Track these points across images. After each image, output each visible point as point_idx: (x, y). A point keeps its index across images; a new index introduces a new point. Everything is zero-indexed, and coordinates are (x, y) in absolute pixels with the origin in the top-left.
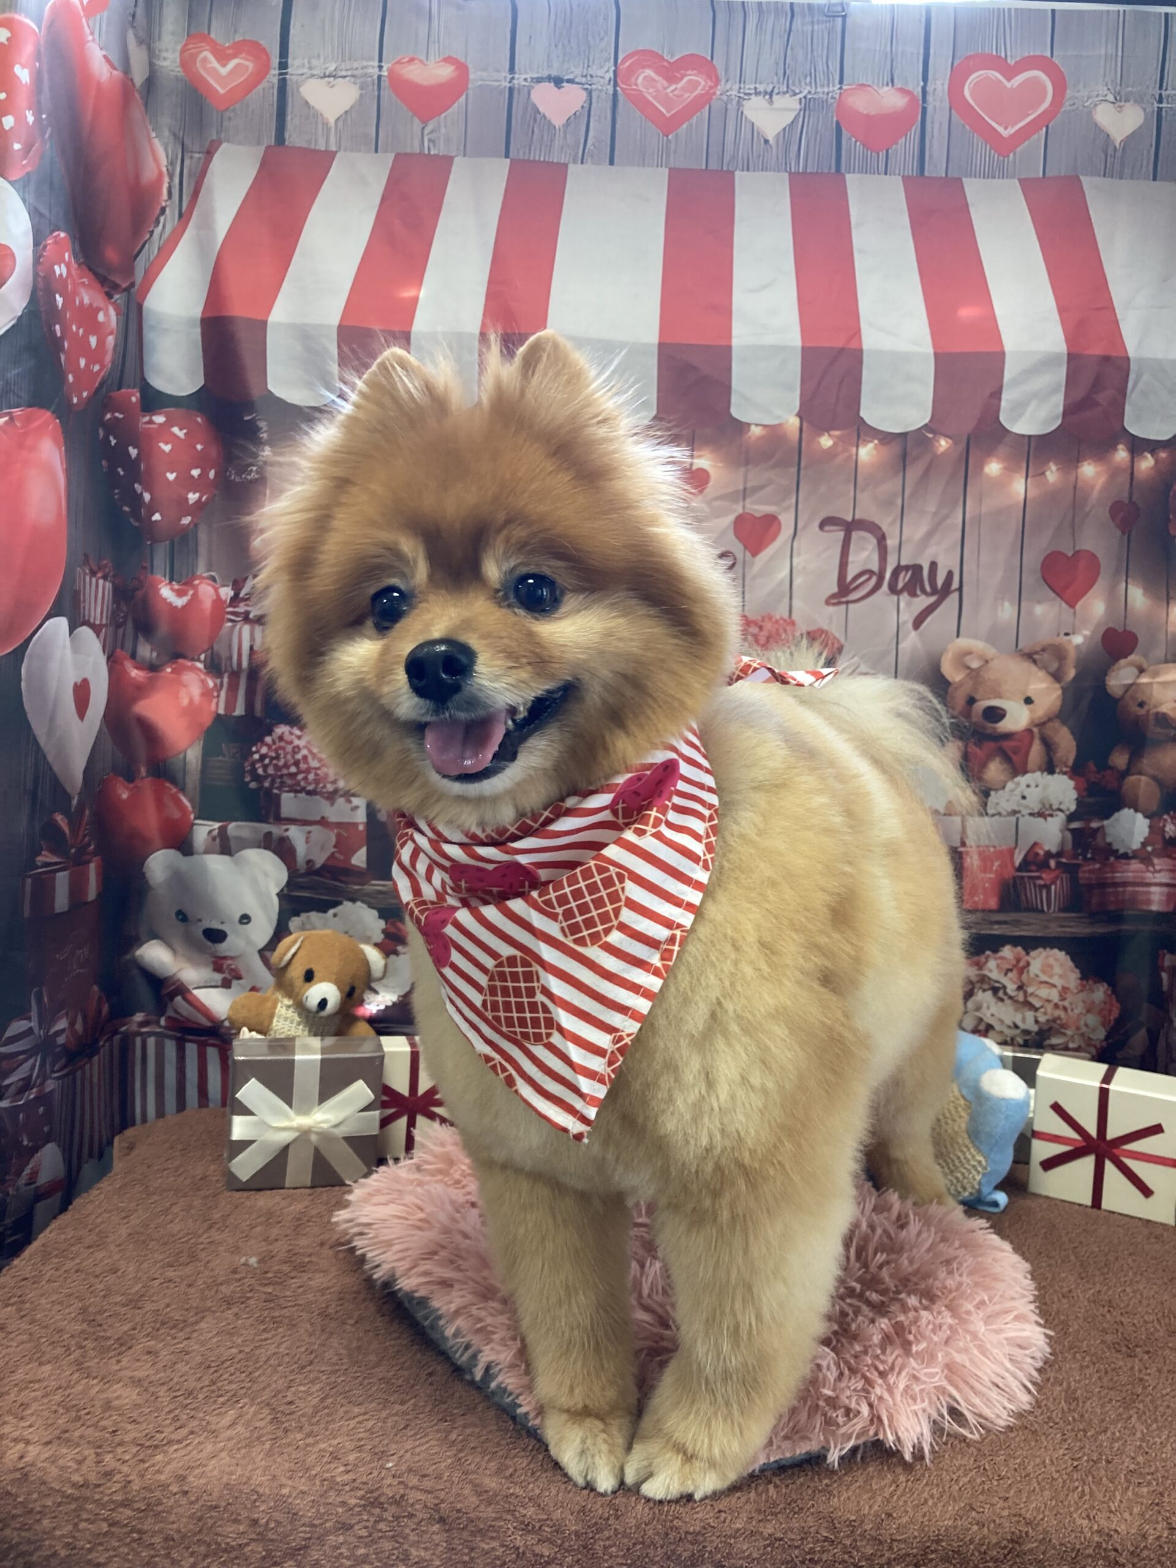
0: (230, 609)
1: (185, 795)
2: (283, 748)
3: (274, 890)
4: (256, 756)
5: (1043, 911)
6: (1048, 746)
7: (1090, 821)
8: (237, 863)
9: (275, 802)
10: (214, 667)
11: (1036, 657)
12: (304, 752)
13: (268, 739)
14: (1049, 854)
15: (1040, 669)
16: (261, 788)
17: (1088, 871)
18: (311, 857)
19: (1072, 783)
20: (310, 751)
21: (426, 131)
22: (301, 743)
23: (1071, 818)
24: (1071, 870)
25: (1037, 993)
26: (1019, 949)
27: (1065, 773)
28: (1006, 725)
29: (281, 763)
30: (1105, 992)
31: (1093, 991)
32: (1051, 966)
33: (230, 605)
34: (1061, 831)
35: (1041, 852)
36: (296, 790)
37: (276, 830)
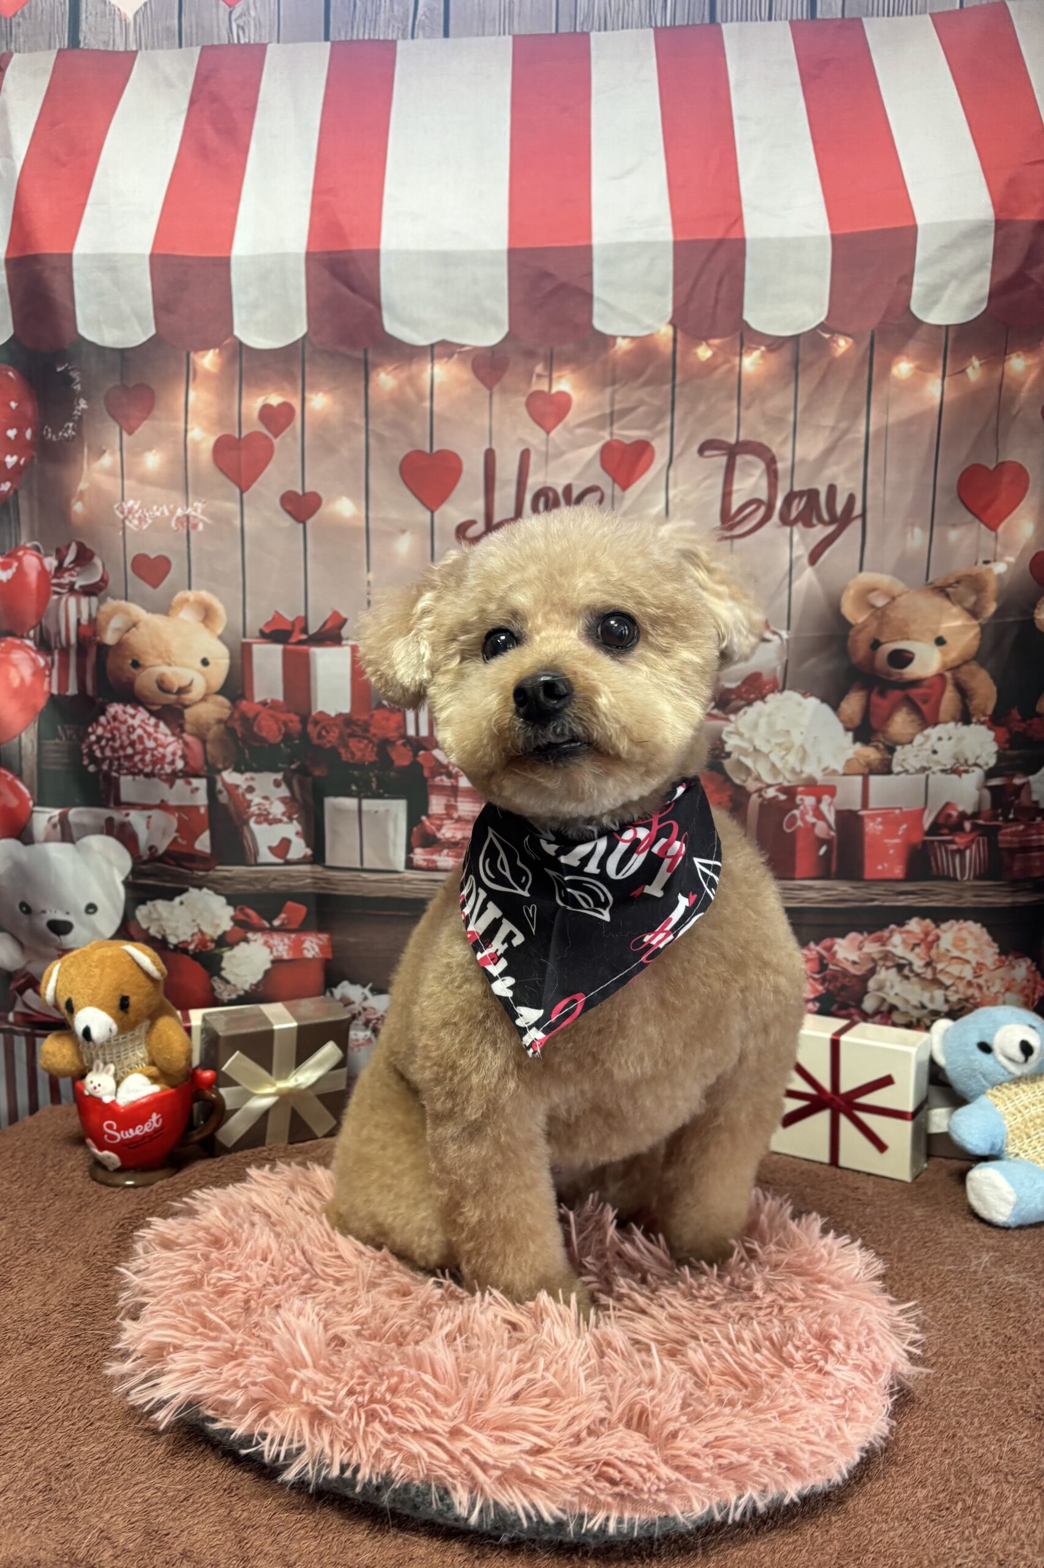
0: (54, 581)
1: (21, 780)
2: (118, 729)
3: (119, 879)
4: (93, 738)
5: (955, 879)
6: (963, 692)
7: (1012, 776)
8: (78, 850)
9: (115, 785)
10: (44, 645)
11: (949, 590)
12: (139, 731)
13: (103, 719)
14: (963, 816)
15: (954, 604)
16: (99, 770)
17: (1010, 834)
18: (152, 843)
19: (991, 734)
20: (145, 731)
21: (234, 17)
22: (136, 722)
23: (990, 774)
24: (989, 833)
25: (949, 969)
26: (928, 921)
27: (983, 723)
28: (913, 671)
29: (117, 744)
30: (1028, 968)
31: (1013, 968)
32: (964, 940)
33: (55, 577)
34: (979, 789)
35: (954, 814)
36: (134, 772)
37: (118, 816)
